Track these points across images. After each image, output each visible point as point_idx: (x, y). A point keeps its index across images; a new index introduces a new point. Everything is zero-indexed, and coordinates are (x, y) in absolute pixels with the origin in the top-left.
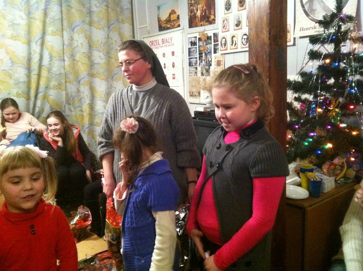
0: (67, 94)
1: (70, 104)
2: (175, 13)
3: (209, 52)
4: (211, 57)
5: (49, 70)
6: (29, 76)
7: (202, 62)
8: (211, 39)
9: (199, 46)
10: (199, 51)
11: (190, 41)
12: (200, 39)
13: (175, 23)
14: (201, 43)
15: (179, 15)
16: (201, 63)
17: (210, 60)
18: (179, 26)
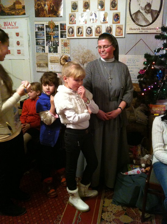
2: (20, 3)
3: (56, 37)
4: (58, 40)
7: (49, 42)
8: (58, 27)
9: (46, 31)
10: (46, 35)
11: (37, 26)
12: (47, 27)
13: (20, 11)
14: (48, 29)
15: (24, 6)
16: (48, 44)
17: (57, 42)
18: (24, 14)
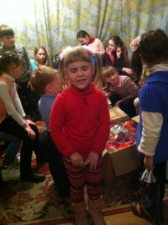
0: (121, 24)
1: (122, 32)
5: (112, 8)
6: (99, 12)
